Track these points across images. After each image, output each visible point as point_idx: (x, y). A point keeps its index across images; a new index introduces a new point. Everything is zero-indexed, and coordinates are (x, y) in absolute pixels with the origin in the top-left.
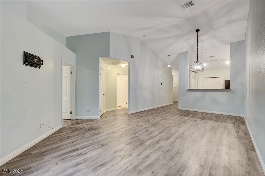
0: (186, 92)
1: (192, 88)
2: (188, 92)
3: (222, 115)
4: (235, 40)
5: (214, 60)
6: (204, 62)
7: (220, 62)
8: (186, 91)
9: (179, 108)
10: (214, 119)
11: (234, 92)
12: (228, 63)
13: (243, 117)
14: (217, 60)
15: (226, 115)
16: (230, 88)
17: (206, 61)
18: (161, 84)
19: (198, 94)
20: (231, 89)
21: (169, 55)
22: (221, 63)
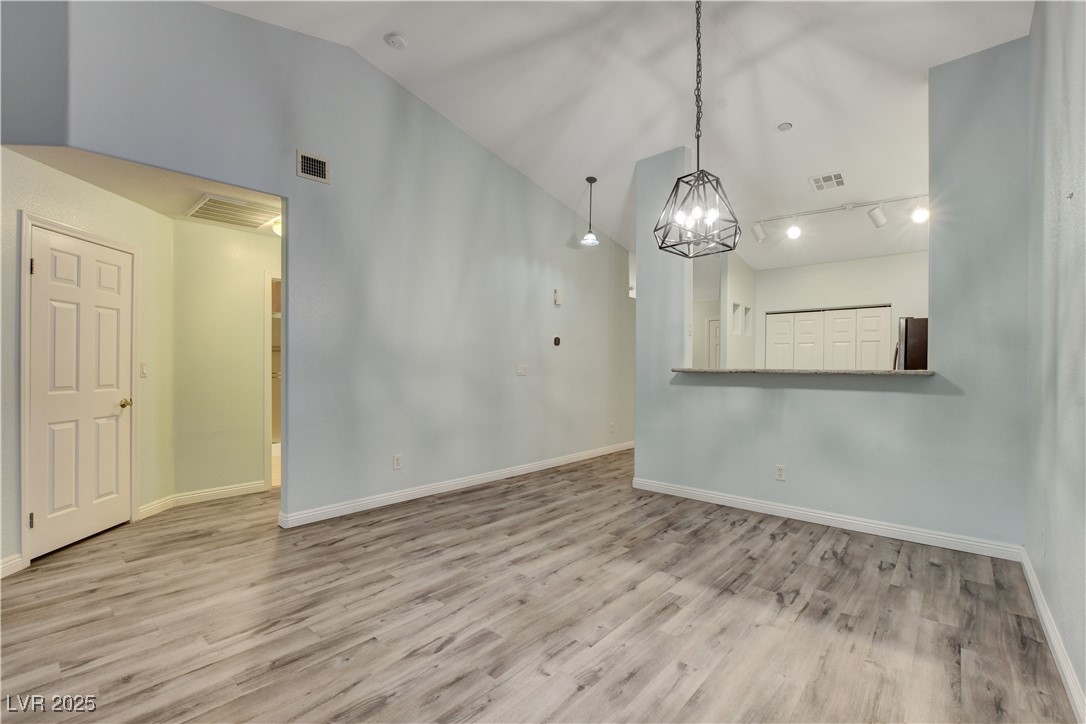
0: (674, 388)
1: (732, 362)
2: (684, 388)
3: (878, 541)
4: (965, 43)
5: (843, 208)
6: (790, 216)
7: (878, 213)
8: (674, 382)
9: (639, 482)
10: (808, 591)
11: (956, 391)
12: (921, 215)
13: (1019, 566)
14: (858, 205)
15: (899, 545)
16: (933, 364)
17: (798, 215)
18: (557, 342)
19: (741, 398)
20: (933, 374)
21: (591, 180)
22: (881, 218)
